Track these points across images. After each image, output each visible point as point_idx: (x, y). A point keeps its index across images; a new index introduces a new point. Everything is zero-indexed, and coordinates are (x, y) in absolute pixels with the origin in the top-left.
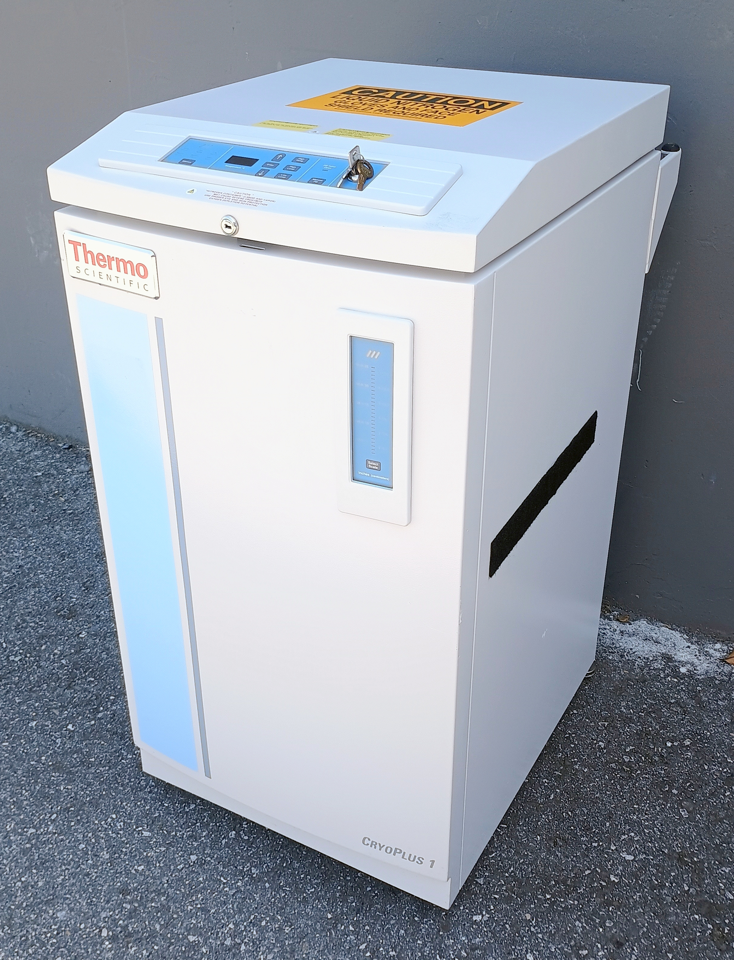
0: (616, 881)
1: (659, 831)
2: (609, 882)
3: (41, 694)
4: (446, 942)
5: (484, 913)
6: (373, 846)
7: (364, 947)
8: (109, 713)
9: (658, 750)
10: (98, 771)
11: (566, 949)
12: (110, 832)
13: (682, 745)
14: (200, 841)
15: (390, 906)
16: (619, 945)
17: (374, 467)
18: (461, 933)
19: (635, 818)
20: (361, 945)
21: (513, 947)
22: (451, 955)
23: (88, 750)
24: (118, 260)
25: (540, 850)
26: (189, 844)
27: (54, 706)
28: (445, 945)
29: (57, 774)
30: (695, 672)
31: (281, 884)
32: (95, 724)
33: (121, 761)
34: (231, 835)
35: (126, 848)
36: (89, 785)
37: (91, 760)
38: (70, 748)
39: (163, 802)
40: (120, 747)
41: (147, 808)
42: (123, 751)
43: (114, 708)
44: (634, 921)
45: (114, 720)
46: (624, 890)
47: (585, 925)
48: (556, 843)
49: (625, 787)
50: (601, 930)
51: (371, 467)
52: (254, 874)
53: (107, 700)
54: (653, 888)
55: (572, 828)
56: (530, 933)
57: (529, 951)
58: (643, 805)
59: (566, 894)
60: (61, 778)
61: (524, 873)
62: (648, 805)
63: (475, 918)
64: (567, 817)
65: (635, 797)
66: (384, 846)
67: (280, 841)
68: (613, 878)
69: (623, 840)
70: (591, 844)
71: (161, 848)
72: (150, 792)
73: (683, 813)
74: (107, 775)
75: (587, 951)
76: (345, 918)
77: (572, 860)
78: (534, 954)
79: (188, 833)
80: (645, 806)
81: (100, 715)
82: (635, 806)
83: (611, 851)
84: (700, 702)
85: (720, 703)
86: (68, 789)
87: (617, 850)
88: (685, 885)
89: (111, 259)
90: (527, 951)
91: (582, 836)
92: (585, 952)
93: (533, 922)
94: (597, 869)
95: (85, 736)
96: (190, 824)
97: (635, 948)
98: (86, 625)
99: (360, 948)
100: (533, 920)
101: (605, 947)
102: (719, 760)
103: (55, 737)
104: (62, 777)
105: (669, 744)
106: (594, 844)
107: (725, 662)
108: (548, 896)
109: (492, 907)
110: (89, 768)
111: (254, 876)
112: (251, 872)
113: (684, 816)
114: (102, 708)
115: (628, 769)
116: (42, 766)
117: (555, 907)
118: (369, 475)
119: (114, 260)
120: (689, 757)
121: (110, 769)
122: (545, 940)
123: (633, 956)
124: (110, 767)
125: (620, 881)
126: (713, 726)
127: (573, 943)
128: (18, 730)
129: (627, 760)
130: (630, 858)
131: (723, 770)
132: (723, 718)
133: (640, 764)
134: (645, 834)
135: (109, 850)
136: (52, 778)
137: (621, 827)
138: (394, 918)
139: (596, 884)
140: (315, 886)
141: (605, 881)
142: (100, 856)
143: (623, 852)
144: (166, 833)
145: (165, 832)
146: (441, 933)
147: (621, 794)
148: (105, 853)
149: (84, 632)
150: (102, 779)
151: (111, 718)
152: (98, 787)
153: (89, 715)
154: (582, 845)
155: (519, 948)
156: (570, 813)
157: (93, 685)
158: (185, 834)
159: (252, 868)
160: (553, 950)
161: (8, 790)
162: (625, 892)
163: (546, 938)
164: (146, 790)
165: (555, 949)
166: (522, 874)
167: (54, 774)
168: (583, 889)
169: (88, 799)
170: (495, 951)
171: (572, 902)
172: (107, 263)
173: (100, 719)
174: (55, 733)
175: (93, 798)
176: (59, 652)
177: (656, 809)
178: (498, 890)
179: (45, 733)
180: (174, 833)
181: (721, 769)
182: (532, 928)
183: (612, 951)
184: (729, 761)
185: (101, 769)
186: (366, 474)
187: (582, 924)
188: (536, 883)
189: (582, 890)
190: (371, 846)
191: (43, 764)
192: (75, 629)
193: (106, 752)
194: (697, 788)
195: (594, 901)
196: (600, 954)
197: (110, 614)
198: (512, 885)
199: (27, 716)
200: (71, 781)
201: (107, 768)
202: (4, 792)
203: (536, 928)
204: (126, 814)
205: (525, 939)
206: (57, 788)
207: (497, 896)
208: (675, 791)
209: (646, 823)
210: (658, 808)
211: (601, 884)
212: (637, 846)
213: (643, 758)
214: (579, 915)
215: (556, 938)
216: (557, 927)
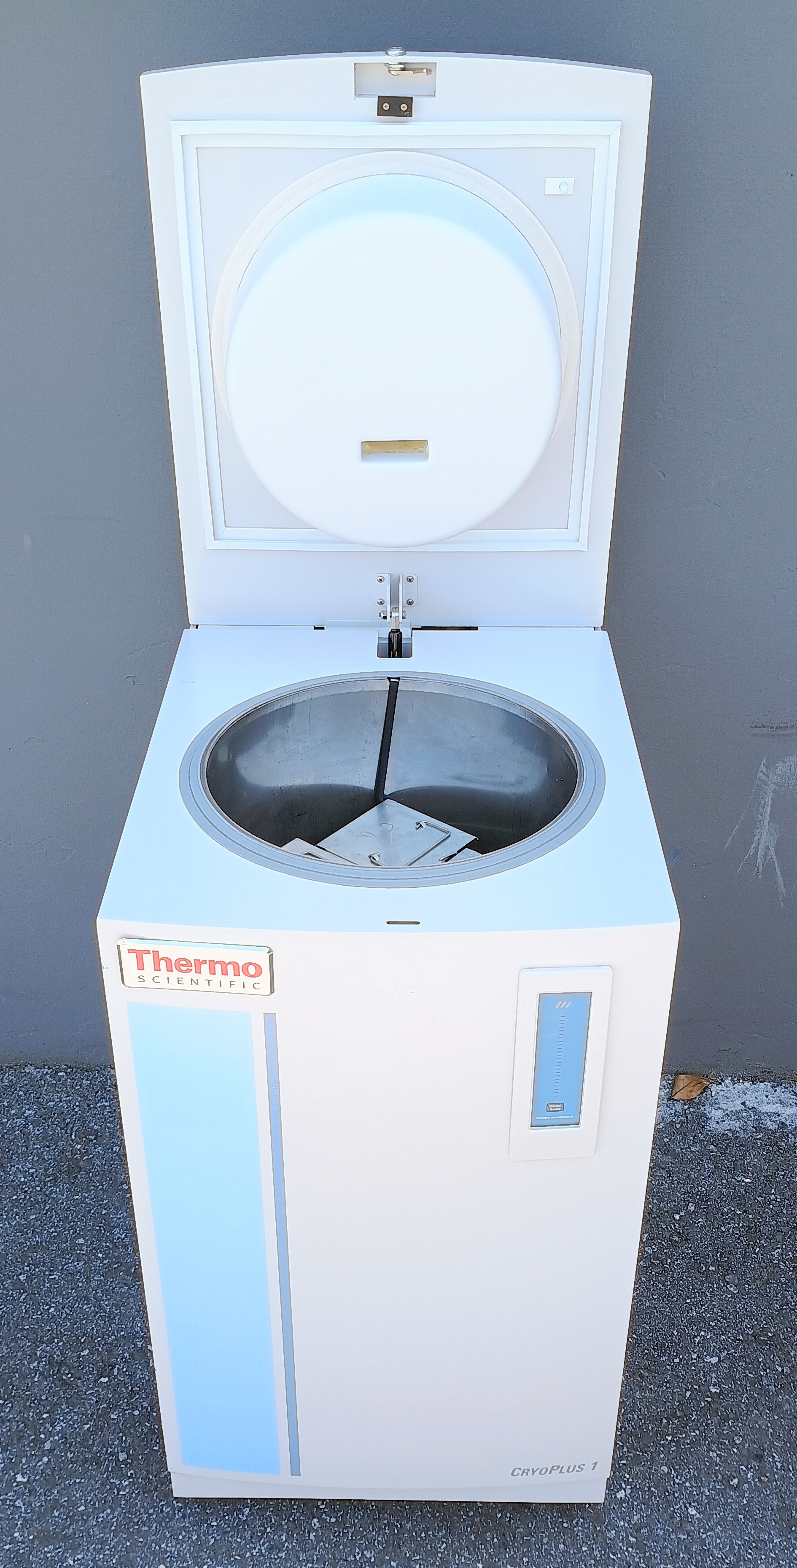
0: (718, 1391)
1: (723, 1318)
2: (713, 1395)
4: (608, 1535)
5: (624, 1486)
6: (525, 1474)
8: (56, 1438)
9: (671, 1228)
10: (100, 1520)
11: (718, 1487)
13: (688, 1213)
14: (284, 1549)
15: (532, 1525)
16: (759, 1458)
17: (556, 1109)
18: (616, 1519)
19: (695, 1314)
21: (672, 1509)
22: (622, 1547)
23: (66, 1499)
24: (212, 964)
25: (631, 1390)
26: (276, 1559)
28: (610, 1539)
29: (51, 1547)
31: (408, 1555)
32: (49, 1460)
33: (118, 1494)
34: (315, 1525)
36: (103, 1542)
37: (80, 1509)
38: (42, 1506)
39: (209, 1522)
40: (105, 1476)
41: (194, 1538)
42: (112, 1481)
43: (58, 1428)
44: (758, 1427)
45: (71, 1444)
46: (731, 1398)
47: (719, 1453)
48: (641, 1376)
49: (666, 1283)
50: (735, 1450)
51: (554, 1109)
52: (371, 1558)
53: (41, 1421)
54: (753, 1384)
55: (646, 1351)
56: (676, 1486)
57: (688, 1505)
58: (693, 1296)
59: (683, 1427)
60: (59, 1550)
61: (633, 1424)
62: (697, 1294)
63: (619, 1496)
64: (634, 1341)
65: (682, 1290)
66: (538, 1469)
67: (372, 1506)
68: (714, 1390)
69: (698, 1343)
70: (673, 1362)
72: (184, 1517)
73: (732, 1289)
74: (115, 1519)
75: (736, 1479)
76: (497, 1560)
77: (667, 1388)
78: (694, 1506)
79: (265, 1546)
80: (695, 1297)
81: (47, 1446)
82: (688, 1301)
83: (695, 1361)
84: (676, 1156)
85: (693, 1149)
86: (78, 1559)
87: (699, 1357)
88: (777, 1366)
89: (199, 963)
90: (685, 1506)
91: (660, 1357)
92: (736, 1481)
93: (673, 1472)
94: (695, 1386)
95: (49, 1482)
96: (259, 1534)
97: (774, 1454)
100: (671, 1471)
101: (749, 1467)
102: (730, 1215)
103: (10, 1500)
104: (60, 1547)
105: (677, 1217)
106: (675, 1361)
107: (673, 1099)
108: (669, 1438)
109: (628, 1476)
110: (86, 1521)
111: (373, 1560)
112: (366, 1558)
113: (735, 1292)
114: (42, 1436)
115: (658, 1262)
116: (23, 1546)
117: (683, 1447)
118: (549, 1118)
119: (206, 963)
120: (702, 1223)
121: (113, 1511)
122: (695, 1487)
123: (777, 1463)
124: (111, 1507)
125: (721, 1390)
126: (703, 1179)
127: (720, 1477)
129: (650, 1252)
130: (715, 1360)
131: (739, 1225)
132: (706, 1166)
133: (665, 1251)
134: (713, 1328)
136: (49, 1555)
137: (688, 1330)
138: (544, 1535)
139: (703, 1404)
140: (445, 1540)
141: (709, 1396)
143: (706, 1356)
144: (239, 1558)
145: (237, 1557)
146: (598, 1529)
147: (668, 1293)
150: (113, 1528)
151: (65, 1443)
152: (115, 1540)
153: (33, 1453)
154: (666, 1367)
155: (677, 1507)
156: (634, 1336)
157: (7, 1410)
158: (262, 1548)
159: (365, 1553)
160: (708, 1494)
162: (732, 1400)
163: (694, 1485)
164: (177, 1517)
165: (709, 1491)
166: (632, 1426)
167: (46, 1549)
168: (695, 1414)
169: (114, 1561)
170: (659, 1521)
171: (694, 1434)
172: (193, 968)
173: (51, 1451)
174: (6, 1494)
175: (120, 1557)
177: (707, 1296)
178: (621, 1454)
180: (248, 1554)
181: (737, 1225)
182: (676, 1479)
183: (757, 1468)
184: (738, 1212)
185: (101, 1515)
186: (546, 1118)
187: (716, 1452)
188: (650, 1428)
189: (694, 1416)
190: (522, 1475)
191: (23, 1543)
193: (91, 1491)
194: (728, 1256)
195: (712, 1422)
196: (749, 1476)
198: (631, 1442)
200: (75, 1549)
201: (109, 1511)
203: (679, 1478)
204: (174, 1557)
205: (676, 1495)
206: (65, 1565)
207: (624, 1462)
208: (712, 1268)
209: (708, 1315)
210: (708, 1294)
211: (707, 1401)
212: (715, 1344)
213: (663, 1243)
214: (708, 1444)
215: (703, 1479)
216: (697, 1467)
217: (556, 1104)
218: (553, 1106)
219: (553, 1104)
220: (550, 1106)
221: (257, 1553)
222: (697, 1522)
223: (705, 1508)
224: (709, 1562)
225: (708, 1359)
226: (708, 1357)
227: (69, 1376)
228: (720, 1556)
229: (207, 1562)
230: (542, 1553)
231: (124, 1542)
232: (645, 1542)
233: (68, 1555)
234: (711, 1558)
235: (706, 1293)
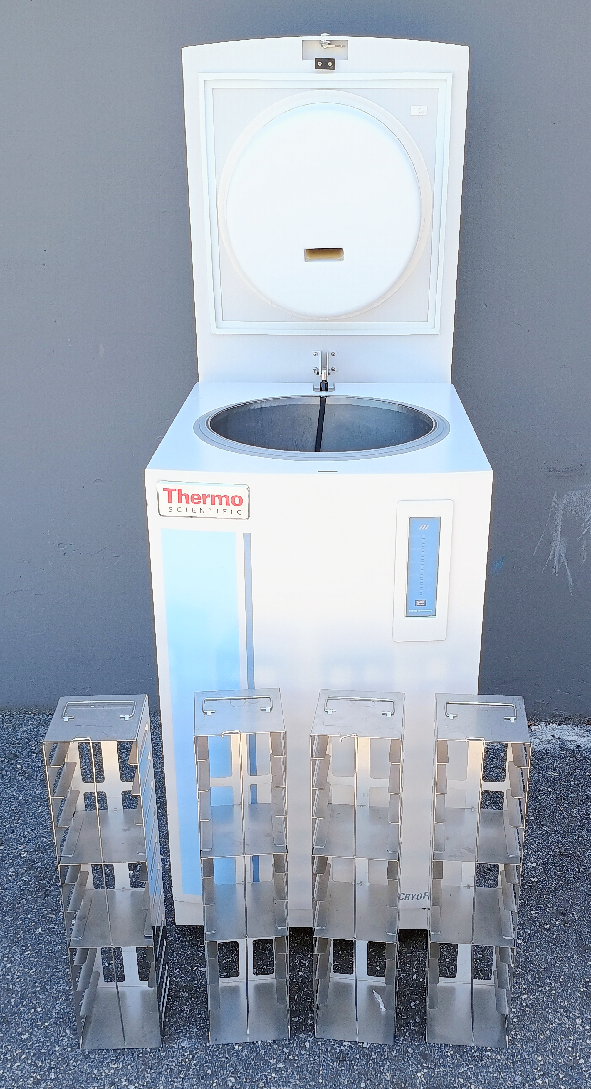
0: (536, 880)
1: (539, 843)
2: (532, 883)
3: (25, 908)
6: (407, 898)
7: (415, 977)
11: (536, 929)
12: (174, 979)
15: (413, 947)
16: (564, 915)
17: (421, 605)
20: (413, 976)
24: (213, 497)
27: (45, 912)
30: (492, 745)
34: (269, 947)
35: (196, 984)
39: (198, 945)
41: (188, 953)
44: (563, 898)
46: (545, 884)
47: (537, 911)
50: (548, 910)
51: (419, 605)
52: (306, 964)
54: (559, 876)
66: (416, 894)
67: (307, 937)
68: (533, 880)
71: (224, 974)
72: (182, 942)
73: (545, 829)
75: (549, 925)
78: (521, 939)
88: (575, 868)
89: (205, 497)
92: (548, 926)
96: (232, 951)
97: (574, 913)
98: (21, 847)
99: (413, 978)
101: (557, 919)
102: (544, 791)
112: (303, 964)
113: (547, 830)
118: (417, 611)
119: (209, 497)
122: (521, 929)
123: (576, 917)
125: (538, 880)
127: (538, 924)
128: (30, 940)
130: (534, 865)
131: (550, 796)
134: (533, 848)
135: (184, 990)
138: (421, 953)
139: (526, 887)
141: (530, 883)
142: (181, 996)
143: (528, 863)
148: (183, 993)
149: (23, 853)
160: (530, 932)
161: (61, 982)
162: (546, 885)
163: (520, 928)
164: (177, 942)
172: (202, 501)
176: (14, 874)
179: (56, 934)
180: (224, 961)
181: (548, 796)
183: (562, 919)
184: (549, 790)
186: (415, 611)
187: (535, 911)
190: (405, 899)
192: (12, 852)
194: (543, 812)
195: (532, 896)
196: (557, 923)
197: (34, 832)
199: (29, 927)
202: (59, 985)
208: (532, 818)
209: (530, 842)
210: (530, 831)
211: (529, 885)
212: (534, 857)
213: (500, 805)
214: (530, 907)
215: (527, 925)
216: (523, 919)
217: (421, 601)
218: (419, 602)
219: (419, 601)
220: (418, 601)
221: (230, 960)
222: (522, 947)
223: (528, 940)
224: (530, 968)
225: (530, 864)
226: (530, 863)
227: (108, 870)
228: (538, 964)
229: (197, 965)
230: (419, 962)
231: (142, 955)
232: (488, 957)
233: (105, 961)
234: (532, 965)
235: (529, 830)
